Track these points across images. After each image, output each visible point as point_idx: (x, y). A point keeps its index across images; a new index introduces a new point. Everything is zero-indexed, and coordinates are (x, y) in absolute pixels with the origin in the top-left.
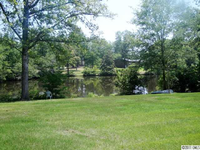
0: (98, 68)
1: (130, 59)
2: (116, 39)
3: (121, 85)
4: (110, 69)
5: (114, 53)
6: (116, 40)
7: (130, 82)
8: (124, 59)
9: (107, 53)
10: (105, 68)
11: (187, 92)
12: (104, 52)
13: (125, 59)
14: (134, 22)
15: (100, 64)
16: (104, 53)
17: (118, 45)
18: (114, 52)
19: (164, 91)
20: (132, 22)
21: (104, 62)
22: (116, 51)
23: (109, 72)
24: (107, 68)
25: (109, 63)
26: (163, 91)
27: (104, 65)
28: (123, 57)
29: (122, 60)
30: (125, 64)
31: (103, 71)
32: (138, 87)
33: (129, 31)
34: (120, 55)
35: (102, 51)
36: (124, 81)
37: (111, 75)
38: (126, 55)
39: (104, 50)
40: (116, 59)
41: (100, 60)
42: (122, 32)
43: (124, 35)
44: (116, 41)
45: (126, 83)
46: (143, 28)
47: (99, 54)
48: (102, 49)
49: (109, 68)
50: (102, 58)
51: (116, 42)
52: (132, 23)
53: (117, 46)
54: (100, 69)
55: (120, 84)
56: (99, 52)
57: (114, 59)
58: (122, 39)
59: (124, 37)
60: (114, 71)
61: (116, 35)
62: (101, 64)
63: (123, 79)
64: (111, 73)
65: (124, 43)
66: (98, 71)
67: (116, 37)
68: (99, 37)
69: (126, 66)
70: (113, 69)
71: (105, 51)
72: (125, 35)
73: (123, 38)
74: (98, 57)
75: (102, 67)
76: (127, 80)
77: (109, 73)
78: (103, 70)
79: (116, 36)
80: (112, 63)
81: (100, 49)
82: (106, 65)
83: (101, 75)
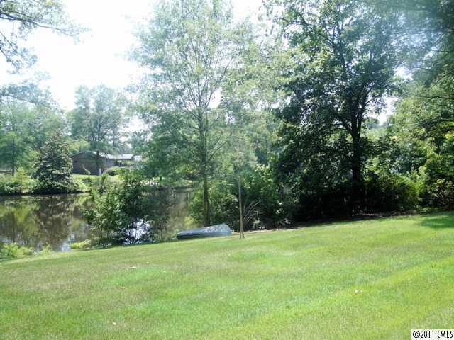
0: (29, 174)
1: (110, 153)
2: (77, 104)
3: (101, 219)
4: (60, 177)
5: (70, 138)
6: (75, 107)
7: (123, 209)
8: (95, 153)
9: (53, 137)
10: (47, 175)
11: (257, 228)
12: (44, 135)
13: (98, 152)
14: (135, 56)
15: (33, 164)
16: (44, 138)
17: (82, 120)
18: (71, 136)
19: (209, 230)
20: (128, 57)
21: (46, 159)
22: (75, 134)
23: (59, 183)
24: (53, 174)
25: (59, 163)
26: (206, 230)
27: (44, 168)
28: (93, 147)
29: (90, 156)
30: (98, 165)
31: (41, 183)
32: (142, 220)
33: (108, 87)
34: (85, 144)
35: (39, 133)
36: (110, 208)
37: (64, 192)
38: (102, 145)
39: (45, 130)
40: (74, 152)
41: (35, 154)
42: (90, 88)
43: (95, 95)
44: (76, 110)
45: (115, 212)
46: (154, 75)
47: (32, 138)
48: (39, 128)
49: (59, 175)
50: (38, 148)
51: (77, 112)
52: (129, 59)
53: (80, 120)
54: (35, 177)
55: (99, 215)
56: (30, 133)
57: (71, 153)
58: (92, 106)
59: (97, 102)
60: (70, 181)
61: (77, 95)
62: (37, 165)
63: (107, 201)
64: (64, 188)
65: (97, 113)
66: (30, 183)
67: (76, 100)
68: (36, 86)
69: (100, 170)
70: (68, 176)
71: (47, 133)
72: (99, 96)
73: (94, 103)
74: (28, 147)
75: (38, 173)
76: (118, 204)
77: (57, 186)
78: (42, 179)
79: (76, 97)
80: (66, 163)
81: (34, 127)
82: (49, 168)
83: (37, 192)
